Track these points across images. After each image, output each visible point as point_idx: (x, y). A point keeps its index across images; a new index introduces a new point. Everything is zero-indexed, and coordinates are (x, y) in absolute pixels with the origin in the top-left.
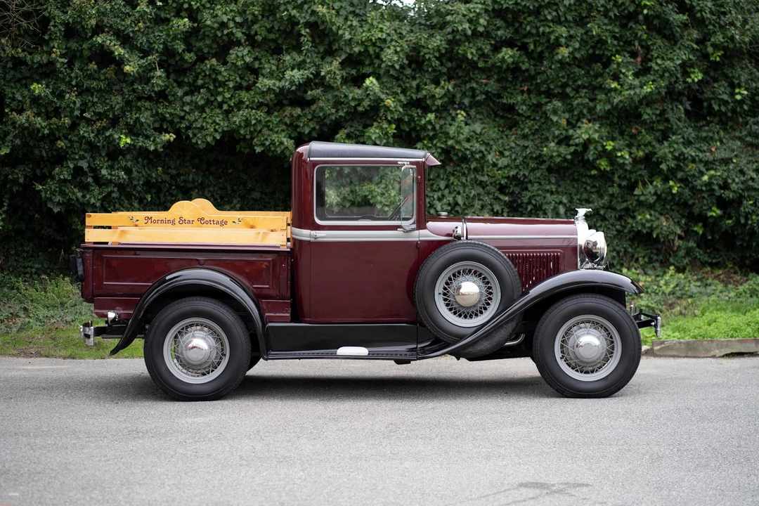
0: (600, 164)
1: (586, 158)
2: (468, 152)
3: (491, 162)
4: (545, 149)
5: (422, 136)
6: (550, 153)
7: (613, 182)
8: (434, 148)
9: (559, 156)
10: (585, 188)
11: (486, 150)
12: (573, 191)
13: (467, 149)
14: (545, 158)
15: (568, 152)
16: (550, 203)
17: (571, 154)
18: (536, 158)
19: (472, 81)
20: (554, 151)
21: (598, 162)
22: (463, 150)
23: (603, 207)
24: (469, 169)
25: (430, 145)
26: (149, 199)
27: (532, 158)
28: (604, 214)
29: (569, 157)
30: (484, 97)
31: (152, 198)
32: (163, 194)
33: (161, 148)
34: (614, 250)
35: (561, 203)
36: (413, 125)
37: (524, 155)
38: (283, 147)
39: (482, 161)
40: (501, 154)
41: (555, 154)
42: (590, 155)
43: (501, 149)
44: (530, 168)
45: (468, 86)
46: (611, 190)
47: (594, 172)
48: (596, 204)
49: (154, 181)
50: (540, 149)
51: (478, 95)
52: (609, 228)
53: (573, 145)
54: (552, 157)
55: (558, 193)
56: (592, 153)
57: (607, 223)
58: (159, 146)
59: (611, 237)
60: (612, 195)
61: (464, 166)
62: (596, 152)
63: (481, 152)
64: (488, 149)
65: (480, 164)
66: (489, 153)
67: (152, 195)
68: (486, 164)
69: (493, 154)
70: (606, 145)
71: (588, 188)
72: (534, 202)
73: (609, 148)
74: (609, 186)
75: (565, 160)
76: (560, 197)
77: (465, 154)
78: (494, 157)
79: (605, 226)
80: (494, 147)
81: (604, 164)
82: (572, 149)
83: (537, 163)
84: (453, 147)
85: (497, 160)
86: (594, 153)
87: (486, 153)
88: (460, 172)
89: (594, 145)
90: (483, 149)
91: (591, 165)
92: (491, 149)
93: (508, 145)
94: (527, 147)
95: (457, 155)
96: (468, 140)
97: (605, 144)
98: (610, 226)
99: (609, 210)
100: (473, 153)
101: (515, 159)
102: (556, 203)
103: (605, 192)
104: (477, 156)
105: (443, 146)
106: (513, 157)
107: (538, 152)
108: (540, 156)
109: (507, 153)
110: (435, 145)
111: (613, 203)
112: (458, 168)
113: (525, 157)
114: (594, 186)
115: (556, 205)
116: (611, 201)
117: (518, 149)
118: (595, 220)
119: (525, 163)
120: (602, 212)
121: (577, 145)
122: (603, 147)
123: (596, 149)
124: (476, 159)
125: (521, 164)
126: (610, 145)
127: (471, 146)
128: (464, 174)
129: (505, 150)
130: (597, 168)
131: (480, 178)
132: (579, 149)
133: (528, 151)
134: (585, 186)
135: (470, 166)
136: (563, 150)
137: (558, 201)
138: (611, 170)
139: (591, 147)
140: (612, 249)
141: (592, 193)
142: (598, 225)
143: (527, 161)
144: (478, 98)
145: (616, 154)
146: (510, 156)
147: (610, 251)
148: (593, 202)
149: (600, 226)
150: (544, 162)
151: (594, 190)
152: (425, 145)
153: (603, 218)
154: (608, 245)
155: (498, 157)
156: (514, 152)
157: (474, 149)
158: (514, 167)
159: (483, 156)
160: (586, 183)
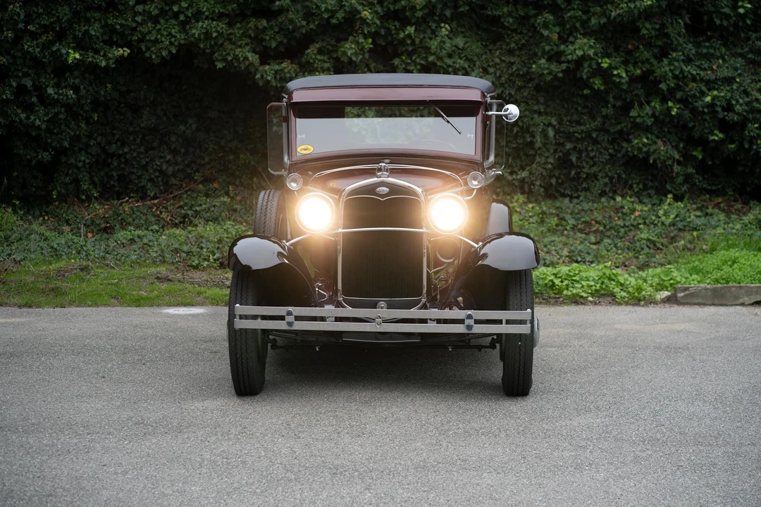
0: (594, 83)
1: (579, 76)
2: (451, 69)
4: (534, 66)
5: (399, 52)
6: (540, 71)
7: (608, 102)
8: (412, 64)
9: (550, 73)
10: (576, 109)
11: (469, 67)
12: (563, 112)
13: (448, 66)
14: (533, 76)
15: (560, 70)
16: (539, 125)
17: (563, 71)
18: (523, 76)
20: (544, 69)
21: (591, 80)
22: (445, 66)
23: (595, 130)
25: (409, 61)
26: (96, 119)
27: (518, 75)
28: (597, 136)
29: (560, 75)
30: (467, 8)
31: (99, 117)
32: (111, 113)
33: (113, 64)
34: (607, 176)
35: (550, 124)
36: (390, 39)
37: (510, 72)
38: (247, 63)
40: (486, 71)
41: (546, 72)
42: (584, 73)
43: (485, 66)
44: (516, 87)
46: (604, 111)
47: (586, 92)
48: (588, 126)
49: (103, 99)
50: (529, 65)
51: (460, 7)
52: (601, 153)
53: (564, 62)
54: (541, 75)
55: (546, 114)
56: (585, 71)
57: (599, 146)
58: (111, 61)
59: (603, 162)
60: (605, 117)
62: (591, 70)
63: (463, 69)
64: (472, 66)
66: (473, 70)
67: (98, 113)
69: (477, 71)
70: (602, 63)
71: (580, 109)
72: (520, 123)
73: (605, 65)
74: (602, 107)
75: (556, 77)
76: (549, 118)
77: (447, 71)
78: (478, 74)
79: (597, 150)
80: (478, 63)
81: (598, 83)
82: (564, 66)
83: (524, 81)
84: (433, 64)
86: (589, 71)
87: (469, 70)
89: (588, 63)
90: (466, 66)
91: (585, 84)
92: (475, 65)
93: (493, 61)
94: (512, 64)
95: (438, 71)
96: (450, 56)
97: (600, 61)
98: (603, 151)
99: (602, 133)
100: (455, 70)
101: (500, 77)
102: (544, 124)
103: (597, 113)
104: (460, 73)
105: (423, 62)
106: (498, 74)
107: (525, 70)
108: (528, 73)
109: (491, 70)
110: (414, 62)
111: (606, 125)
113: (512, 75)
114: (586, 107)
115: (545, 127)
116: (604, 123)
117: (503, 65)
118: (586, 143)
119: (510, 80)
120: (594, 135)
121: (569, 62)
122: (599, 64)
123: (590, 66)
125: (506, 82)
126: (606, 63)
127: (454, 63)
129: (489, 66)
130: (592, 89)
132: (572, 66)
133: (515, 68)
134: (575, 106)
136: (554, 67)
137: (547, 124)
138: (605, 89)
139: (586, 65)
140: (604, 175)
141: (584, 114)
142: (590, 148)
143: (513, 78)
144: (462, 9)
145: (612, 72)
146: (495, 73)
147: (602, 177)
148: (584, 124)
149: (592, 150)
150: (532, 79)
151: (586, 110)
152: (403, 61)
153: (595, 142)
154: (600, 171)
155: (481, 74)
156: (500, 69)
157: (457, 66)
158: (498, 85)
159: (466, 74)
160: (577, 103)
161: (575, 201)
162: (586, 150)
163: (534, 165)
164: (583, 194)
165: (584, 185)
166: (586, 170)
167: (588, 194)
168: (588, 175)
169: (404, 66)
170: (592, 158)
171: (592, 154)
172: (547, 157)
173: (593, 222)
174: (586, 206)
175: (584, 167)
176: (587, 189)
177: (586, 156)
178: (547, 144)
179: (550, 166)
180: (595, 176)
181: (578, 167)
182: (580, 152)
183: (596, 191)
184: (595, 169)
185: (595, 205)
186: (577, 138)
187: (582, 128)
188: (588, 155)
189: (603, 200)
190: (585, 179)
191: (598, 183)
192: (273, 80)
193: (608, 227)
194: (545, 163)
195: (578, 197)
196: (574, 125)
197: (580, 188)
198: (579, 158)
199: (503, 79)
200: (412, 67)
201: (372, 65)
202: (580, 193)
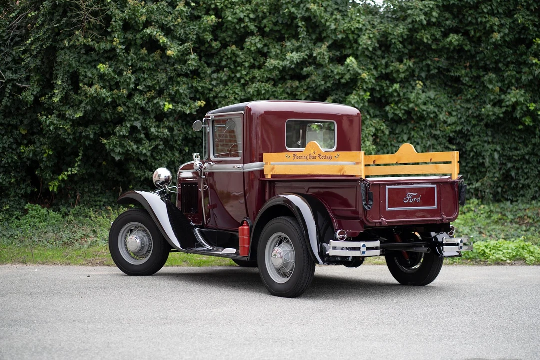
0: (525, 121)
1: (515, 116)
2: (425, 113)
3: (442, 120)
4: (483, 110)
5: (390, 101)
6: (487, 113)
7: (535, 135)
8: (399, 110)
9: (494, 115)
10: (514, 140)
11: (439, 111)
12: (505, 141)
13: (424, 111)
14: (483, 117)
15: (501, 112)
16: (488, 151)
17: (504, 113)
18: (477, 117)
19: (428, 60)
20: (490, 111)
21: (524, 119)
22: (421, 111)
23: (528, 154)
24: (426, 126)
25: (396, 108)
26: (187, 151)
27: (473, 117)
28: (529, 158)
29: (502, 116)
30: (436, 71)
31: (189, 150)
32: (197, 147)
33: (195, 112)
34: (537, 186)
35: (496, 150)
36: (383, 93)
37: (467, 115)
39: (436, 120)
40: (450, 114)
41: (491, 114)
42: (518, 114)
43: (450, 111)
44: (472, 125)
45: (425, 63)
46: (534, 141)
47: (521, 127)
48: (523, 151)
49: (191, 137)
50: (480, 110)
51: (432, 70)
52: (532, 170)
53: (504, 107)
54: (488, 116)
55: (493, 143)
56: (519, 112)
57: (531, 165)
58: (193, 110)
59: (534, 176)
60: (535, 145)
61: (422, 123)
62: (523, 112)
63: (435, 112)
64: (440, 110)
65: (434, 121)
66: (441, 114)
67: (189, 148)
68: (439, 122)
69: (444, 114)
70: (530, 106)
71: (517, 139)
72: (475, 150)
73: (532, 109)
74: (532, 138)
75: (499, 118)
76: (495, 146)
77: (423, 114)
78: (445, 116)
79: (530, 168)
80: (445, 109)
81: (528, 121)
82: (504, 110)
83: (478, 121)
84: (413, 109)
85: (447, 118)
86: (521, 113)
87: (438, 113)
88: (419, 128)
90: (436, 110)
91: (519, 122)
92: (442, 110)
93: (455, 107)
94: (470, 109)
95: (416, 115)
96: (425, 104)
97: (529, 105)
98: (533, 168)
99: (533, 156)
100: (428, 113)
101: (461, 118)
102: (492, 150)
103: (529, 142)
104: (432, 116)
105: (406, 108)
106: (459, 116)
107: (478, 113)
108: (480, 115)
109: (455, 114)
110: (400, 108)
111: (535, 150)
112: (418, 125)
113: (469, 117)
114: (521, 138)
115: (492, 152)
116: (534, 150)
117: (463, 110)
118: (522, 163)
119: (468, 121)
120: (527, 157)
121: (507, 107)
122: (528, 108)
123: (522, 109)
124: (431, 119)
125: (465, 122)
126: (533, 107)
127: (427, 108)
128: (422, 130)
129: (453, 111)
130: (524, 124)
131: (434, 132)
132: (510, 109)
133: (471, 112)
134: (514, 138)
135: (426, 123)
136: (497, 110)
137: (493, 149)
138: (533, 125)
139: (519, 108)
140: (535, 185)
141: (520, 143)
142: (524, 167)
143: (470, 119)
144: (432, 72)
145: (537, 113)
146: (457, 116)
147: (534, 187)
148: (520, 150)
149: (526, 168)
150: (483, 120)
151: (521, 141)
152: (392, 108)
153: (528, 162)
154: (532, 183)
155: (447, 116)
156: (460, 113)
157: (429, 110)
158: (459, 124)
159: (437, 116)
160: (515, 136)
161: (515, 204)
162: (522, 168)
163: (485, 179)
164: (520, 199)
165: (522, 193)
166: (522, 182)
167: (524, 198)
168: (523, 185)
169: (393, 111)
170: (526, 174)
171: (526, 171)
172: (495, 173)
174: (522, 207)
175: (521, 180)
176: (523, 196)
177: (522, 172)
178: (494, 164)
179: (496, 179)
180: (529, 186)
181: (516, 180)
182: (518, 169)
183: (529, 196)
184: (528, 181)
185: (528, 206)
186: (516, 160)
187: (519, 152)
189: (534, 202)
190: (522, 188)
191: (531, 192)
193: (536, 221)
194: (492, 178)
195: (517, 201)
196: (513, 150)
197: (519, 195)
198: (517, 174)
199: (463, 120)
200: (398, 112)
201: (372, 111)
202: (518, 198)
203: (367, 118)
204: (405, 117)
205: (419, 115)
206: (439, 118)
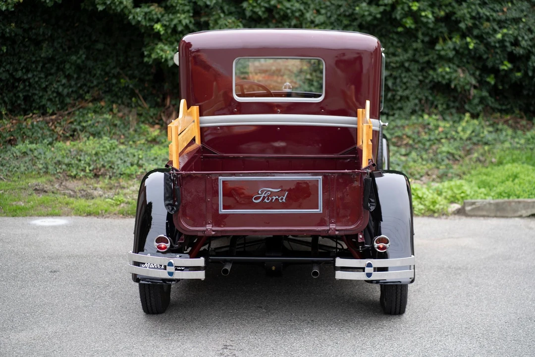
0: (406, 22)
1: (393, 16)
2: (289, 11)
3: (309, 19)
4: (357, 8)
6: (362, 13)
7: (417, 38)
8: (258, 7)
9: (370, 14)
10: (392, 44)
11: (305, 9)
13: (288, 8)
14: (357, 16)
15: (378, 12)
17: (381, 13)
18: (349, 16)
20: (366, 11)
21: (404, 20)
22: (284, 9)
23: (408, 60)
25: (255, 4)
26: (5, 51)
27: (345, 16)
28: (409, 65)
29: (379, 16)
31: (7, 49)
32: (17, 46)
34: (417, 98)
37: (338, 13)
38: (122, 6)
39: (301, 19)
40: (318, 12)
41: (366, 13)
42: (398, 15)
43: (318, 8)
44: (343, 25)
46: (415, 45)
47: (400, 29)
48: (401, 57)
49: (8, 35)
50: (353, 7)
52: (412, 79)
53: (382, 5)
54: (363, 16)
56: (399, 12)
57: (411, 74)
59: (413, 87)
60: (416, 50)
62: (403, 12)
63: (300, 10)
64: (307, 7)
65: (300, 21)
66: (308, 12)
67: (7, 46)
68: (305, 21)
69: (311, 12)
70: (412, 6)
71: (395, 43)
73: (415, 8)
74: (414, 42)
75: (375, 18)
77: (286, 13)
78: (312, 15)
79: (409, 77)
80: (312, 6)
81: (409, 23)
82: (381, 9)
83: (350, 21)
84: (275, 7)
85: (315, 17)
86: (402, 13)
87: (304, 11)
89: (401, 6)
90: (302, 8)
91: (398, 23)
92: (309, 7)
93: (324, 4)
94: (340, 6)
95: (278, 13)
97: (411, 4)
98: (413, 77)
99: (413, 63)
100: (293, 12)
101: (330, 17)
103: (409, 46)
104: (297, 14)
105: (266, 5)
106: (329, 14)
107: (350, 11)
108: (352, 14)
109: (323, 11)
110: (259, 5)
111: (416, 56)
113: (339, 15)
114: (400, 42)
116: (414, 55)
117: (333, 7)
118: (400, 71)
119: (339, 20)
120: (407, 64)
121: (385, 5)
122: (409, 7)
123: (403, 9)
124: (296, 18)
125: (335, 21)
126: (415, 6)
127: (292, 6)
129: (321, 8)
130: (404, 26)
132: (388, 9)
133: (342, 10)
134: (391, 41)
135: (290, 23)
136: (373, 9)
138: (415, 28)
139: (399, 8)
140: (414, 97)
141: (399, 47)
142: (403, 75)
143: (341, 18)
145: (420, 14)
146: (326, 14)
147: (413, 99)
148: (398, 56)
149: (405, 77)
150: (356, 19)
151: (399, 45)
152: (250, 4)
153: (408, 70)
154: (411, 94)
155: (315, 15)
156: (329, 11)
157: (294, 8)
158: (329, 24)
159: (302, 15)
160: (393, 39)
161: (391, 118)
162: (400, 77)
164: (397, 112)
165: (399, 105)
166: (400, 93)
167: (402, 112)
168: (401, 97)
169: (251, 8)
170: (405, 83)
171: (405, 80)
173: (405, 137)
174: (399, 122)
175: (398, 91)
176: (401, 109)
180: (407, 98)
181: (394, 90)
182: (395, 78)
183: (408, 110)
184: (407, 92)
185: (407, 122)
186: (393, 68)
187: (397, 59)
188: (401, 81)
189: (413, 117)
190: (400, 100)
191: (409, 104)
192: (143, 20)
193: (416, 141)
195: (393, 115)
196: (390, 56)
197: (395, 107)
198: (394, 84)
199: (333, 19)
200: (257, 10)
201: (226, 8)
202: (395, 112)
203: (220, 17)
204: (266, 16)
205: (282, 13)
206: (305, 17)
